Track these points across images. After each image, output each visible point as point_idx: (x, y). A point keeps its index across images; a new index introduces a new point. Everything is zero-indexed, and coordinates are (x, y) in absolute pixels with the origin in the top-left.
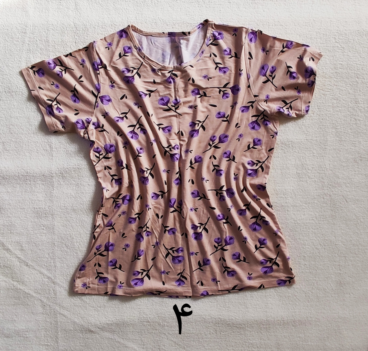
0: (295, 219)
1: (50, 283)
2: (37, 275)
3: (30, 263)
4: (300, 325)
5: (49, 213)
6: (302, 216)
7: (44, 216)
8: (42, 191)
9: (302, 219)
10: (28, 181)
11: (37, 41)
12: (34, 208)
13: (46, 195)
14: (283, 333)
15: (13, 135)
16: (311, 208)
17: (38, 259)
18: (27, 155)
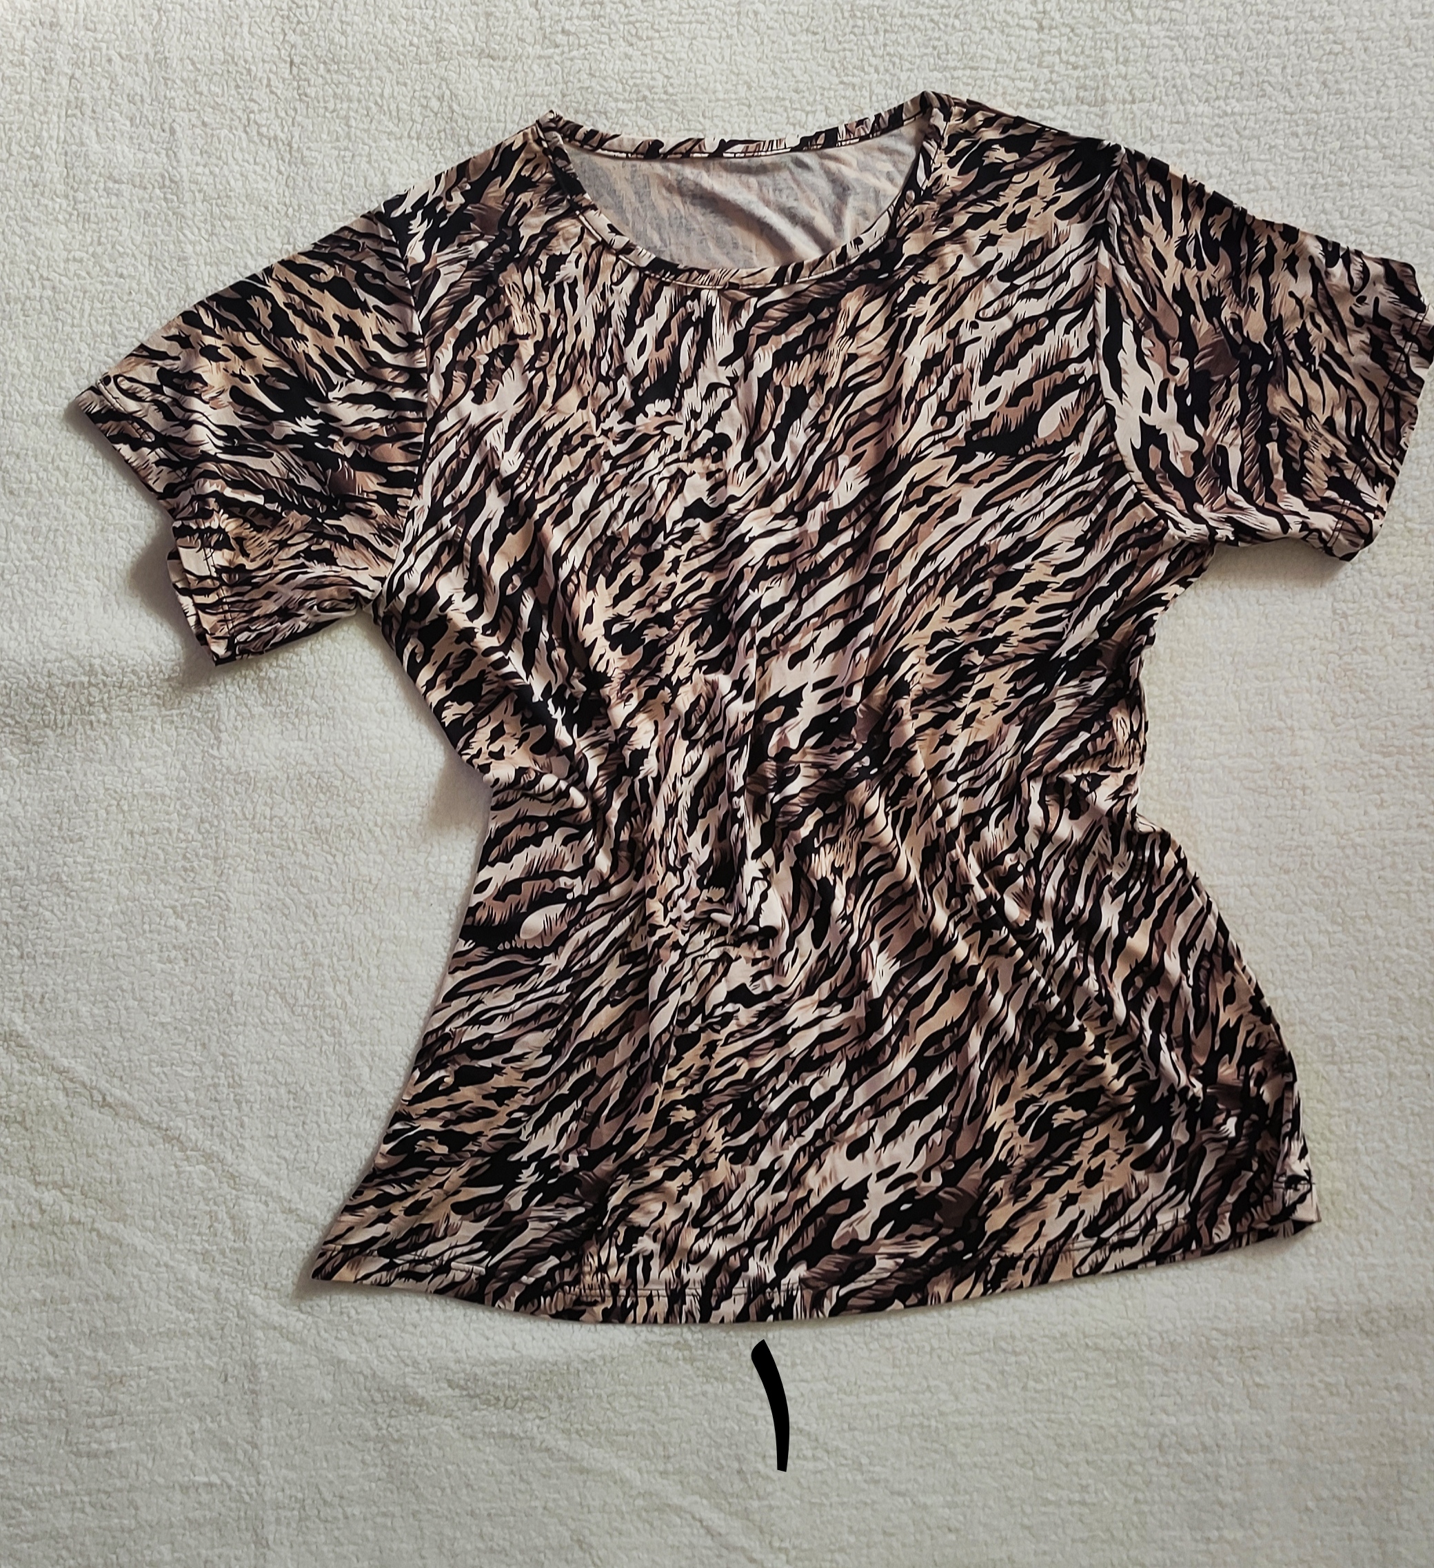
0: (1342, 828)
1: (216, 1184)
2: (149, 1150)
3: (117, 1092)
4: (1396, 1328)
5: (201, 852)
6: (1373, 811)
7: (179, 865)
8: (165, 754)
9: (1372, 827)
10: (98, 709)
11: (110, 61)
12: (131, 833)
13: (184, 767)
14: (1322, 1370)
15: (20, 501)
16: (1410, 772)
17: (157, 1070)
18: (89, 589)
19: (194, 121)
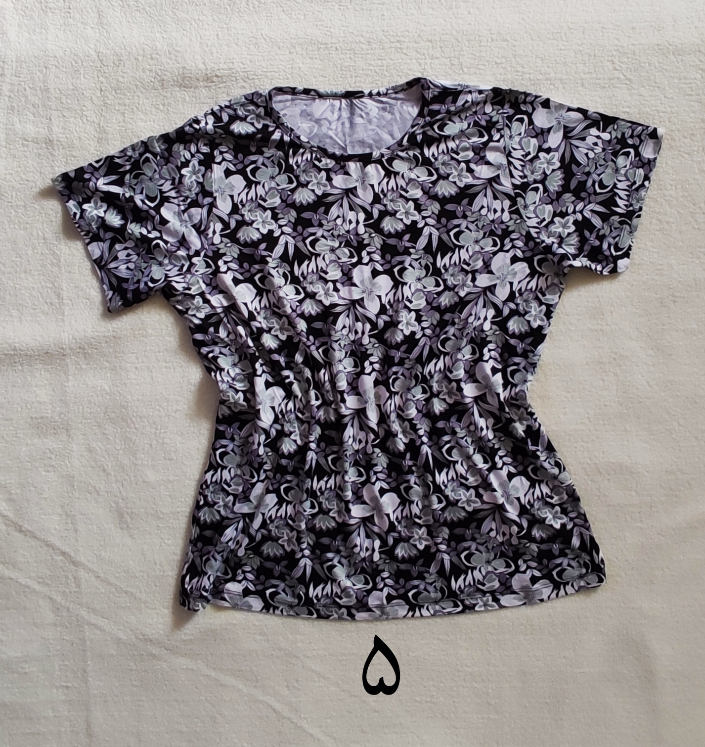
1: (67, 565)
2: (40, 549)
3: (26, 526)
4: (564, 632)
5: (61, 427)
6: (562, 416)
8: (45, 384)
10: (18, 365)
11: (25, 90)
12: (31, 417)
13: (53, 390)
14: (533, 650)
16: (578, 399)
17: (43, 517)
18: (14, 314)
19: (60, 115)
